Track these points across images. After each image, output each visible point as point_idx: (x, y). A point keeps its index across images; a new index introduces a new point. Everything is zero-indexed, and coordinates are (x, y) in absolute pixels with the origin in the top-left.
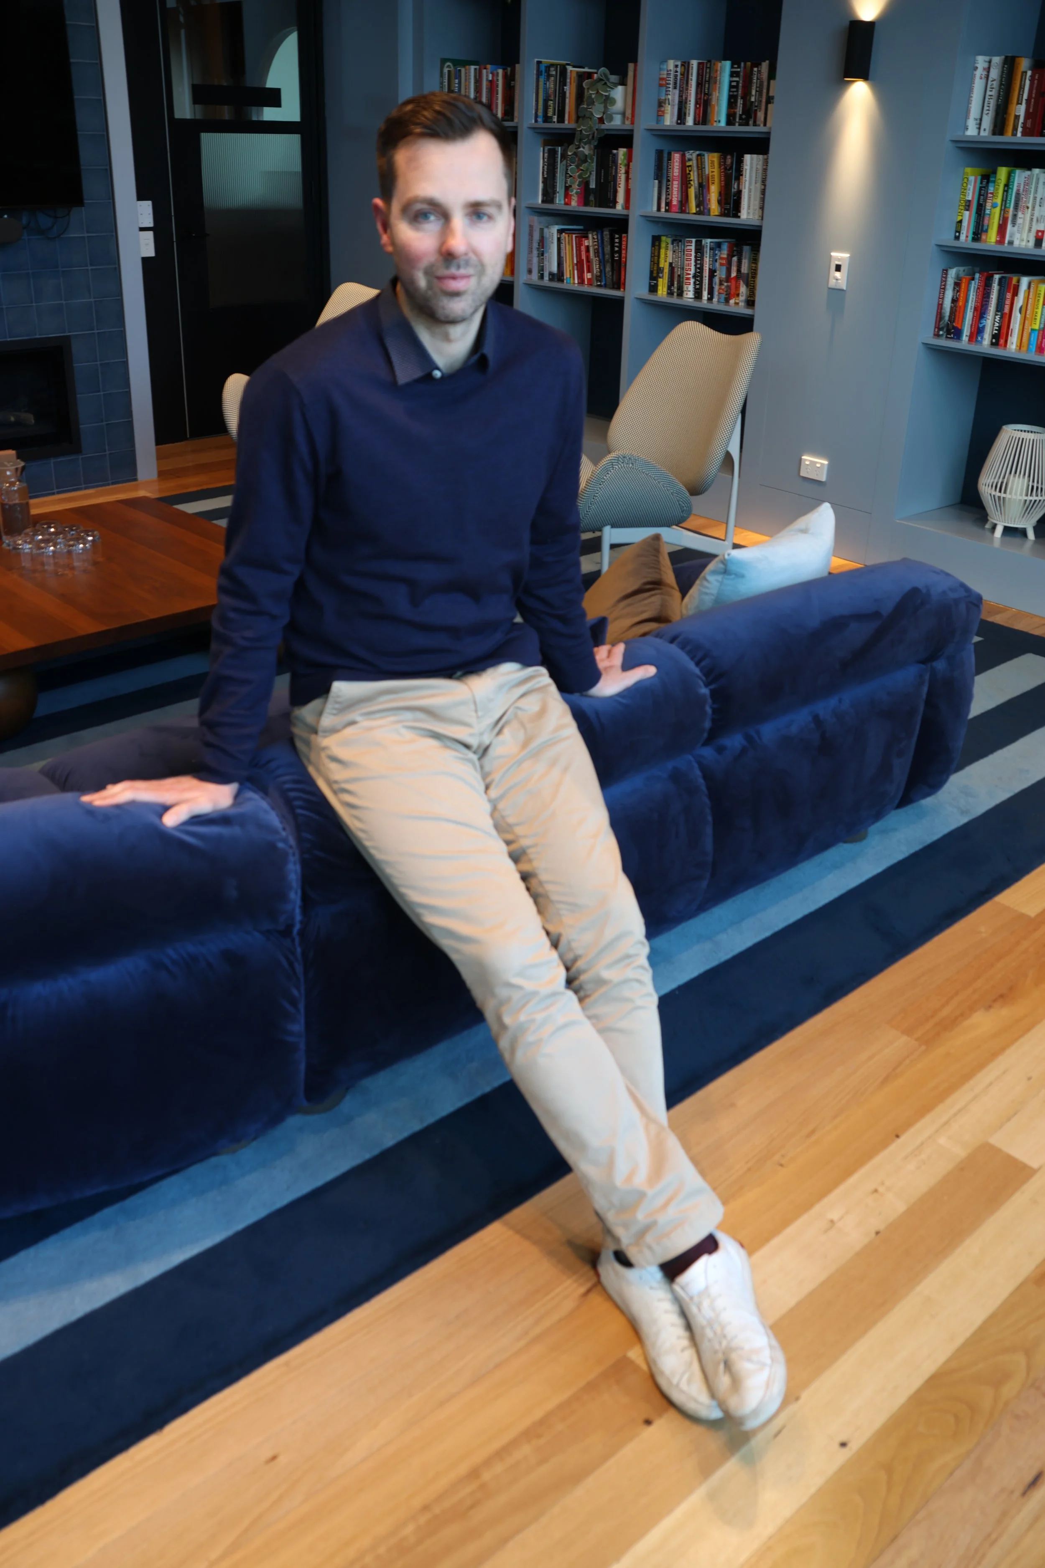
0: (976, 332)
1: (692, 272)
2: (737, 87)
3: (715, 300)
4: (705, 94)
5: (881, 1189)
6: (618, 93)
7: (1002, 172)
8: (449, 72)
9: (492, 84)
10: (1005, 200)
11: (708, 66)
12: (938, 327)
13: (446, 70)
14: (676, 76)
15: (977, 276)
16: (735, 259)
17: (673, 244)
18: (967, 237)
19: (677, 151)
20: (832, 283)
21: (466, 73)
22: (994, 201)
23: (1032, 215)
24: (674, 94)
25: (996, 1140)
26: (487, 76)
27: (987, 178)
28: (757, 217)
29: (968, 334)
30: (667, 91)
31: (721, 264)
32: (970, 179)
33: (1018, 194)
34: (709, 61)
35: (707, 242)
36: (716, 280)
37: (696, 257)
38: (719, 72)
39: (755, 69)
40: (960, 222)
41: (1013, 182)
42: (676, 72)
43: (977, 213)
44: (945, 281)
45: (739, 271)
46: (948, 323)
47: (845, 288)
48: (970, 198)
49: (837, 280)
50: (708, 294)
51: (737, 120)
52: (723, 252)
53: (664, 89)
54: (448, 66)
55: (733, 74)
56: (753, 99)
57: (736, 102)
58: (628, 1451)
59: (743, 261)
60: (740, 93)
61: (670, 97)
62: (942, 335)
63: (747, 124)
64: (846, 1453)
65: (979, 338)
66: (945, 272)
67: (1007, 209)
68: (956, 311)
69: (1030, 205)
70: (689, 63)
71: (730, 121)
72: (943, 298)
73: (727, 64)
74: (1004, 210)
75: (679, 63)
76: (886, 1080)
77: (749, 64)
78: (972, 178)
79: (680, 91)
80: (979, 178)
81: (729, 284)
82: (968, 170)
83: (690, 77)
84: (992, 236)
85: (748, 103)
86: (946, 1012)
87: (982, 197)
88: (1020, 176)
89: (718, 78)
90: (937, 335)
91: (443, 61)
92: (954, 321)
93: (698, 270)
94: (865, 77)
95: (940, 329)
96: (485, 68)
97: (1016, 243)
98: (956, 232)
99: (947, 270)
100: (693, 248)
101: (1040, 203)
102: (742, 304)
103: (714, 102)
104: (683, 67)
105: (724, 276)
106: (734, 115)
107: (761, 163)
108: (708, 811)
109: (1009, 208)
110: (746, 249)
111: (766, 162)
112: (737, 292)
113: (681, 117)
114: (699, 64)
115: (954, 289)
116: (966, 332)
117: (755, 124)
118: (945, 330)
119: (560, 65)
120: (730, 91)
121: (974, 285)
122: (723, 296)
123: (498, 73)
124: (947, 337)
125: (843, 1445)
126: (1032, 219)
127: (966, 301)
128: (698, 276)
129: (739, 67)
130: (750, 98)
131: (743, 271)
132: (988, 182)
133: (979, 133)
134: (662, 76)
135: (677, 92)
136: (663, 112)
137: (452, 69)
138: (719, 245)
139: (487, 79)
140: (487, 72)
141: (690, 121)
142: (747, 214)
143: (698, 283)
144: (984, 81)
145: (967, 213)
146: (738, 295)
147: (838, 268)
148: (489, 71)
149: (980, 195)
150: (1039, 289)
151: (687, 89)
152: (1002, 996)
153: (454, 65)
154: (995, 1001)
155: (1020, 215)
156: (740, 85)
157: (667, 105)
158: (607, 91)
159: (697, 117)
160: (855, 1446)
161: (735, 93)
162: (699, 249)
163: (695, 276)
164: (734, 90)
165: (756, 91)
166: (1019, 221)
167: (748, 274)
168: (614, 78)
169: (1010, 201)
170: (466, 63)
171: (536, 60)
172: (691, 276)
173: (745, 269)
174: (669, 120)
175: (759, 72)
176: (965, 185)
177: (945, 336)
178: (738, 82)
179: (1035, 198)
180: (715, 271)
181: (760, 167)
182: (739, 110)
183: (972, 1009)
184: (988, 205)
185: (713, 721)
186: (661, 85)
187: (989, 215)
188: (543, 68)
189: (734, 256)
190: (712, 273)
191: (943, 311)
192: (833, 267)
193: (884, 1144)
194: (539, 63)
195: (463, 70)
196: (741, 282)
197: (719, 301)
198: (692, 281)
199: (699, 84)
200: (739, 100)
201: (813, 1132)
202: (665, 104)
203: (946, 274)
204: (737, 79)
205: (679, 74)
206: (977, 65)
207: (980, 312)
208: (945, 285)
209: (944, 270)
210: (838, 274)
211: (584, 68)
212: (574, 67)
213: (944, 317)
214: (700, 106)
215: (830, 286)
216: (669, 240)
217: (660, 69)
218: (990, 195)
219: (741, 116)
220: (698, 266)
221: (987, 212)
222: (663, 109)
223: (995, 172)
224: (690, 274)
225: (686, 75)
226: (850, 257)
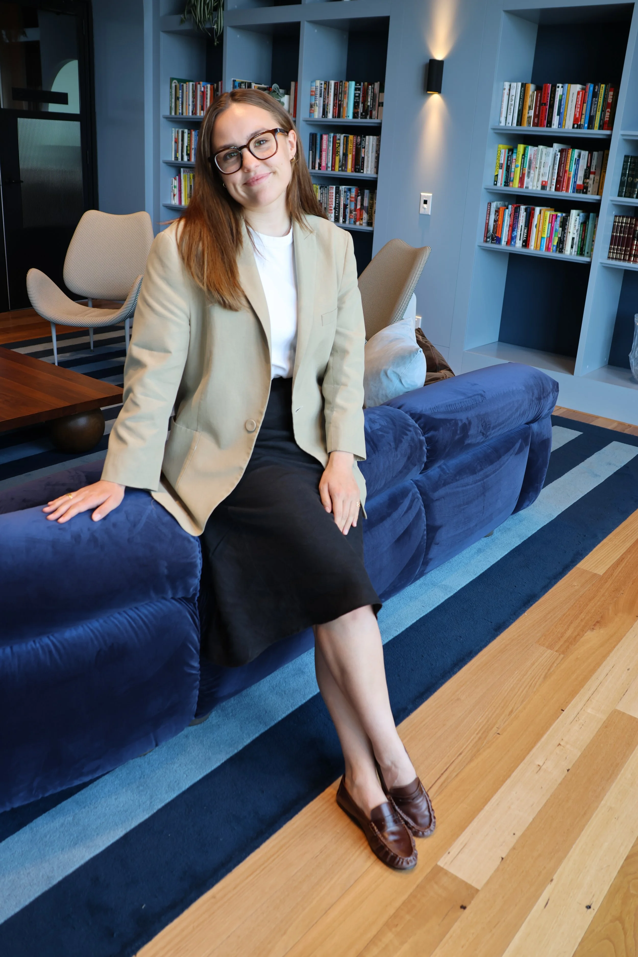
0: (511, 240)
1: (334, 206)
2: (359, 96)
3: (347, 222)
4: (339, 101)
5: (562, 743)
6: (285, 99)
7: (521, 147)
8: (176, 86)
9: (204, 94)
10: (523, 164)
11: (341, 84)
12: (486, 237)
13: (173, 85)
14: (321, 90)
15: (510, 206)
16: (359, 198)
17: (320, 189)
18: (501, 184)
19: (326, 134)
20: (422, 211)
21: (187, 87)
22: (517, 163)
23: (539, 172)
24: (320, 100)
25: (620, 707)
26: (201, 88)
27: (511, 151)
28: (373, 172)
29: (506, 240)
30: (315, 98)
31: (351, 201)
32: (502, 151)
33: (530, 160)
34: (341, 81)
35: (343, 188)
36: (348, 210)
37: (336, 197)
38: (347, 88)
39: (370, 87)
40: (497, 175)
41: (528, 153)
42: (321, 87)
43: (506, 170)
44: (490, 210)
45: (362, 204)
46: (492, 234)
47: (430, 214)
48: (502, 162)
49: (425, 209)
50: (343, 219)
51: (360, 116)
52: (352, 193)
53: (314, 97)
54: (175, 83)
55: (356, 89)
56: (369, 104)
57: (358, 105)
58: (456, 927)
59: (365, 199)
60: (361, 100)
61: (317, 102)
62: (489, 241)
63: (366, 118)
64: (592, 913)
65: (513, 243)
66: (490, 204)
67: (524, 169)
68: (497, 227)
69: (538, 166)
70: (329, 83)
71: (355, 115)
72: (489, 220)
73: (353, 84)
74: (522, 169)
75: (323, 82)
76: (545, 677)
77: (366, 83)
78: (503, 151)
79: (324, 99)
80: (507, 151)
81: (356, 213)
82: (501, 146)
83: (330, 91)
84: (516, 184)
85: (366, 106)
86: (568, 633)
87: (509, 162)
88: (531, 150)
89: (347, 91)
90: (486, 241)
91: (172, 79)
92: (496, 233)
93: (337, 205)
94: (439, 91)
95: (487, 238)
96: (199, 84)
97: (530, 188)
98: (495, 181)
99: (491, 203)
100: (334, 191)
101: (544, 165)
102: (364, 224)
103: (345, 105)
104: (325, 84)
105: (353, 208)
106: (357, 113)
107: (375, 141)
109: (526, 167)
110: (367, 192)
111: (379, 141)
112: (361, 218)
113: (325, 113)
114: (335, 83)
115: (495, 214)
116: (504, 238)
117: (371, 118)
118: (490, 238)
119: (248, 83)
120: (354, 99)
121: (508, 212)
122: (353, 220)
123: (207, 87)
124: (492, 242)
125: (589, 907)
126: (539, 175)
127: (503, 221)
128: (337, 208)
129: (360, 85)
130: (367, 103)
131: (364, 205)
132: (512, 153)
133: (506, 125)
134: (312, 90)
135: (322, 99)
136: (314, 111)
137: (177, 84)
138: (350, 190)
139: (200, 91)
140: (200, 86)
141: (330, 116)
142: (368, 171)
143: (337, 212)
144: (508, 96)
145: (501, 171)
146: (362, 219)
147: (425, 202)
148: (202, 85)
149: (508, 160)
150: (546, 214)
151: (328, 98)
152: (598, 622)
153: (178, 82)
154: (595, 625)
155: (532, 172)
156: (361, 95)
157: (316, 106)
158: (279, 98)
159: (334, 114)
160: (596, 907)
161: (358, 100)
162: (338, 192)
163: (335, 209)
164: (358, 98)
165: (371, 99)
166: (532, 175)
167: (368, 206)
168: (281, 91)
169: (526, 164)
170: (185, 81)
171: (232, 79)
172: (333, 208)
173: (366, 203)
174: (317, 114)
175: (373, 88)
176: (499, 154)
177: (490, 242)
178: (359, 94)
179: (540, 162)
180: (347, 205)
181: (375, 144)
182: (360, 110)
183: (583, 631)
184: (513, 166)
185: (427, 458)
186: (312, 95)
187: (514, 172)
188: (237, 84)
189: (358, 196)
190: (345, 206)
191: (489, 227)
192: (422, 202)
193: (555, 717)
194: (234, 81)
195: (185, 85)
196: (364, 212)
197: (350, 223)
198: (333, 211)
199: (335, 95)
200: (360, 104)
201: (512, 711)
202: (314, 106)
203: (490, 205)
204: (359, 92)
205: (323, 88)
206: (505, 87)
207: (513, 227)
208: (490, 212)
209: (488, 203)
210: (425, 206)
211: (261, 84)
212: (256, 84)
213: (490, 231)
214: (336, 108)
215: (420, 213)
216: (318, 187)
217: (311, 86)
218: (514, 160)
219: (361, 114)
220: (337, 202)
221: (513, 170)
222: (313, 109)
223: (516, 148)
224: (332, 207)
225: (327, 89)
226: (433, 196)
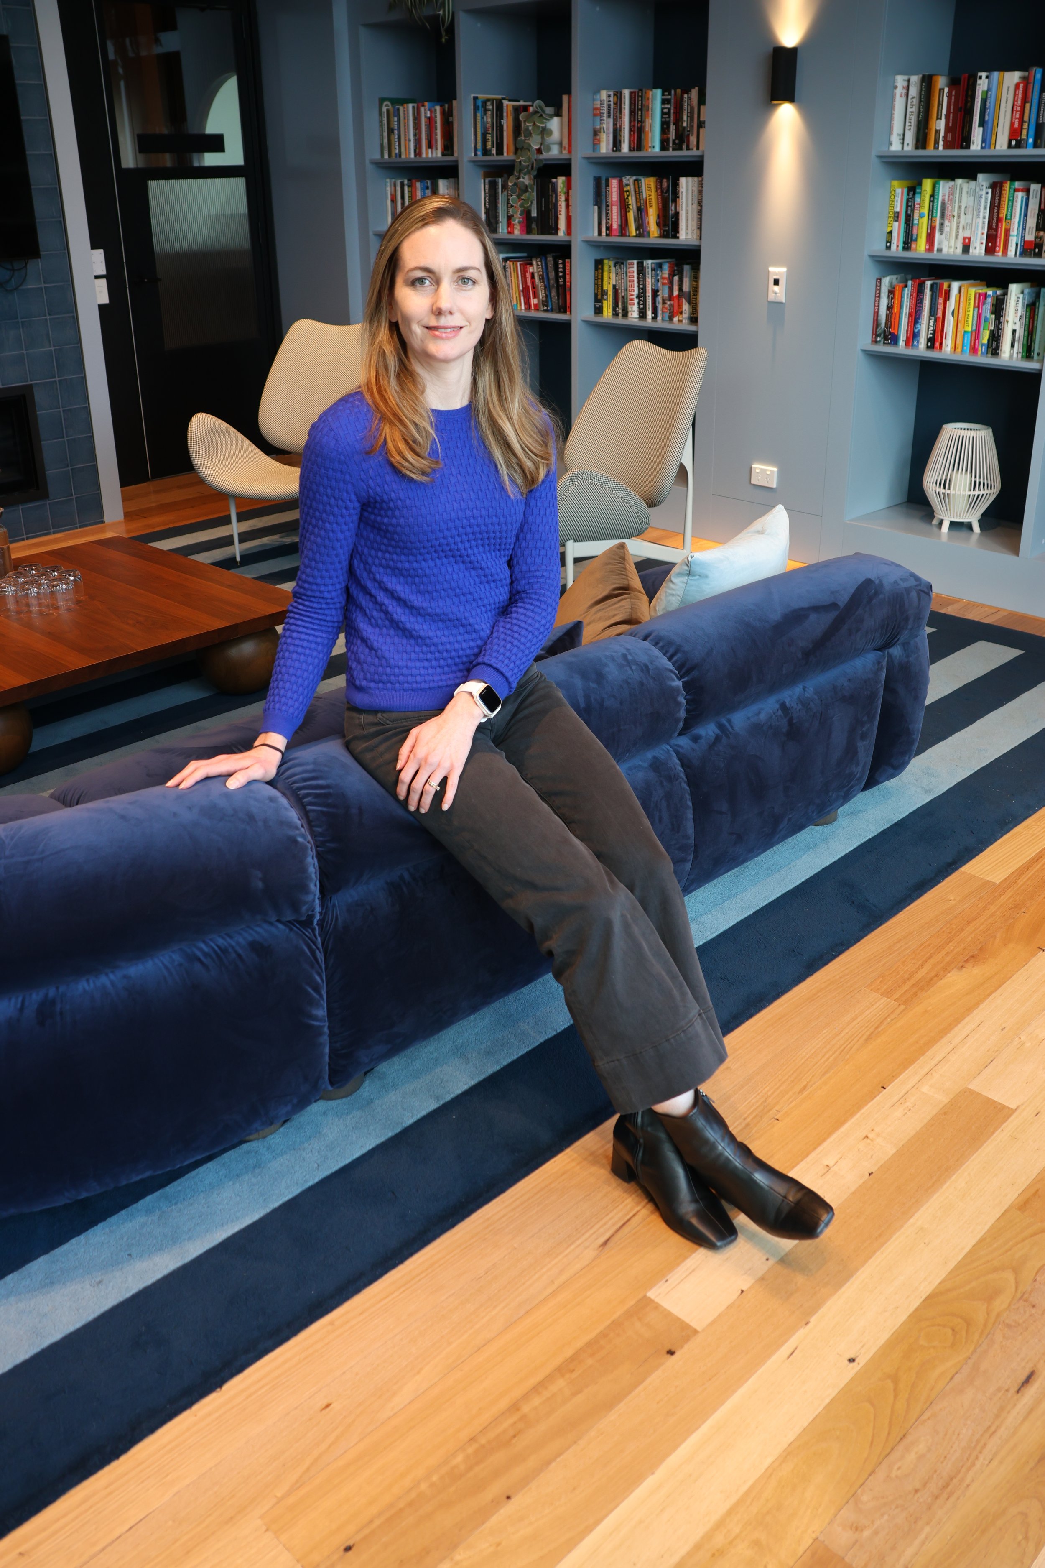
0: (913, 336)
1: (636, 292)
2: (669, 113)
3: (659, 318)
4: (638, 121)
5: (871, 1136)
6: (554, 124)
7: (927, 184)
8: (388, 111)
9: (431, 121)
10: (931, 210)
11: (640, 94)
12: (875, 334)
13: (384, 109)
14: (609, 106)
15: (910, 283)
16: (676, 278)
17: (615, 266)
18: (898, 246)
19: (614, 177)
20: (771, 297)
21: (404, 111)
22: (922, 211)
23: (958, 223)
24: (608, 123)
25: (974, 1086)
26: (425, 113)
27: (913, 190)
28: (695, 237)
29: (905, 339)
30: (601, 120)
31: (663, 284)
32: (897, 192)
33: (943, 204)
34: (641, 90)
35: (649, 263)
36: (659, 299)
37: (638, 278)
38: (650, 100)
39: (686, 96)
40: (891, 232)
41: (938, 193)
42: (609, 101)
43: (905, 223)
44: (880, 290)
45: (680, 289)
46: (885, 331)
47: (784, 301)
48: (898, 209)
49: (776, 293)
50: (652, 313)
51: (671, 145)
52: (664, 272)
53: (598, 118)
54: (387, 105)
55: (664, 102)
56: (685, 124)
57: (668, 128)
58: (655, 1378)
59: (685, 280)
60: (672, 118)
61: (604, 126)
62: (880, 341)
63: (681, 149)
64: (855, 1367)
65: (915, 343)
66: (879, 281)
67: (934, 219)
68: (891, 317)
69: (956, 214)
70: (621, 93)
71: (664, 147)
72: (878, 306)
73: (658, 92)
74: (931, 219)
75: (612, 93)
76: (869, 1038)
77: (679, 91)
78: (899, 191)
79: (614, 120)
80: (906, 190)
81: (672, 302)
82: (895, 183)
83: (623, 106)
84: (921, 245)
85: (680, 129)
86: (922, 973)
87: (909, 208)
88: (944, 187)
89: (650, 106)
90: (875, 342)
91: (382, 101)
92: (890, 327)
93: (641, 291)
94: (791, 99)
95: (877, 336)
96: (423, 106)
97: (945, 250)
98: (887, 242)
99: (880, 279)
100: (635, 269)
101: (965, 211)
102: (685, 321)
103: (647, 129)
104: (615, 97)
105: (666, 295)
106: (667, 140)
107: (696, 185)
108: (688, 797)
109: (936, 217)
110: (687, 268)
111: (701, 184)
112: (680, 310)
113: (617, 144)
114: (631, 93)
115: (889, 296)
116: (902, 337)
117: (688, 148)
118: (882, 336)
119: (496, 99)
120: (662, 117)
121: (907, 292)
122: (667, 315)
123: (435, 110)
124: (884, 343)
125: (852, 1360)
126: (958, 227)
127: (901, 307)
128: (642, 296)
129: (670, 94)
130: (682, 123)
131: (684, 289)
132: (914, 194)
133: (903, 148)
134: (595, 106)
135: (611, 120)
136: (599, 140)
137: (390, 107)
138: (660, 266)
139: (426, 117)
140: (425, 110)
141: (625, 148)
142: (686, 235)
143: (641, 303)
144: (904, 99)
145: (896, 224)
146: (681, 313)
147: (776, 282)
148: (427, 108)
149: (907, 206)
150: (969, 293)
151: (621, 118)
152: (972, 956)
153: (392, 104)
154: (967, 961)
155: (946, 223)
156: (672, 111)
157: (602, 133)
158: (543, 123)
159: (632, 143)
160: (862, 1361)
161: (667, 120)
162: (641, 270)
163: (638, 297)
164: (667, 116)
165: (688, 116)
166: (946, 229)
167: (690, 292)
168: (549, 110)
169: (937, 210)
170: (404, 101)
171: (472, 96)
172: (634, 297)
173: (686, 287)
174: (605, 147)
175: (689, 98)
176: (892, 197)
177: (882, 342)
178: (669, 109)
179: (960, 207)
180: (658, 291)
181: (696, 189)
182: (672, 135)
183: (946, 969)
184: (916, 216)
185: (688, 711)
186: (595, 115)
187: (918, 224)
188: (479, 103)
189: (675, 275)
190: (655, 293)
191: (879, 318)
192: (772, 282)
193: (872, 1096)
194: (475, 98)
195: (401, 108)
196: (684, 300)
197: (663, 320)
198: (636, 301)
199: (632, 113)
200: (671, 126)
201: (805, 1088)
202: (600, 132)
203: (880, 283)
204: (668, 106)
205: (612, 103)
206: (896, 84)
207: (915, 317)
208: (879, 293)
209: (877, 279)
210: (776, 288)
211: (519, 101)
212: (510, 100)
213: (880, 324)
214: (634, 133)
215: (769, 300)
216: (612, 263)
217: (594, 100)
218: (917, 206)
219: (674, 141)
220: (641, 286)
221: (916, 222)
222: (598, 137)
223: (920, 184)
224: (633, 295)
225: (619, 104)
226: (788, 271)
